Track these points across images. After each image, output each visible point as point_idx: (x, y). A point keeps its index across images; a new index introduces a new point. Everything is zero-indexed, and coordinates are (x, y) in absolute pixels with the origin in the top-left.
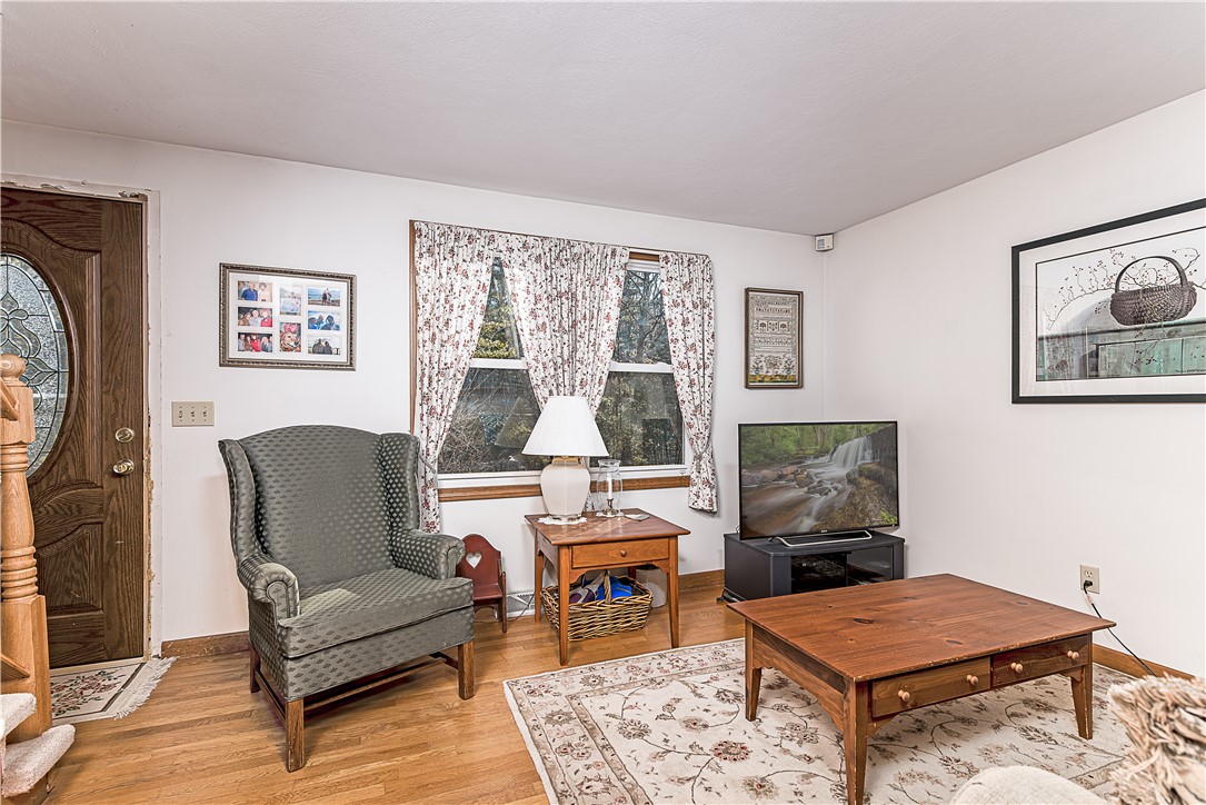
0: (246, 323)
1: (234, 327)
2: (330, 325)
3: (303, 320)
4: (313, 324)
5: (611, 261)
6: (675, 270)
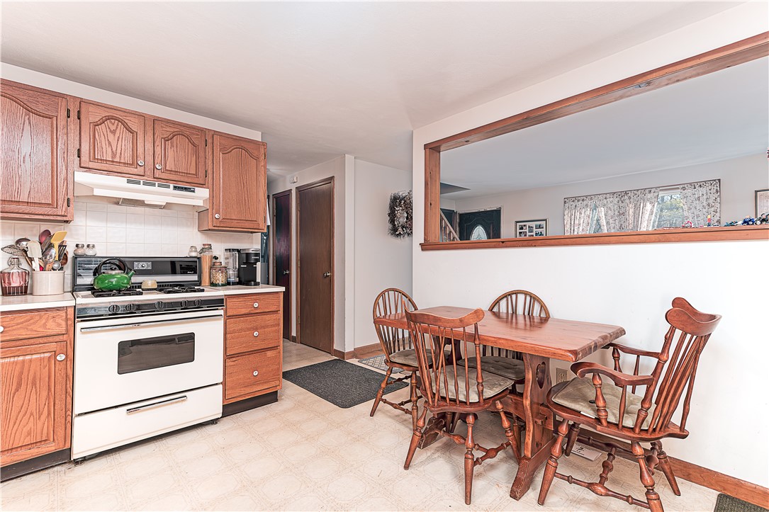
3: (534, 234)
5: (649, 196)
6: (689, 192)
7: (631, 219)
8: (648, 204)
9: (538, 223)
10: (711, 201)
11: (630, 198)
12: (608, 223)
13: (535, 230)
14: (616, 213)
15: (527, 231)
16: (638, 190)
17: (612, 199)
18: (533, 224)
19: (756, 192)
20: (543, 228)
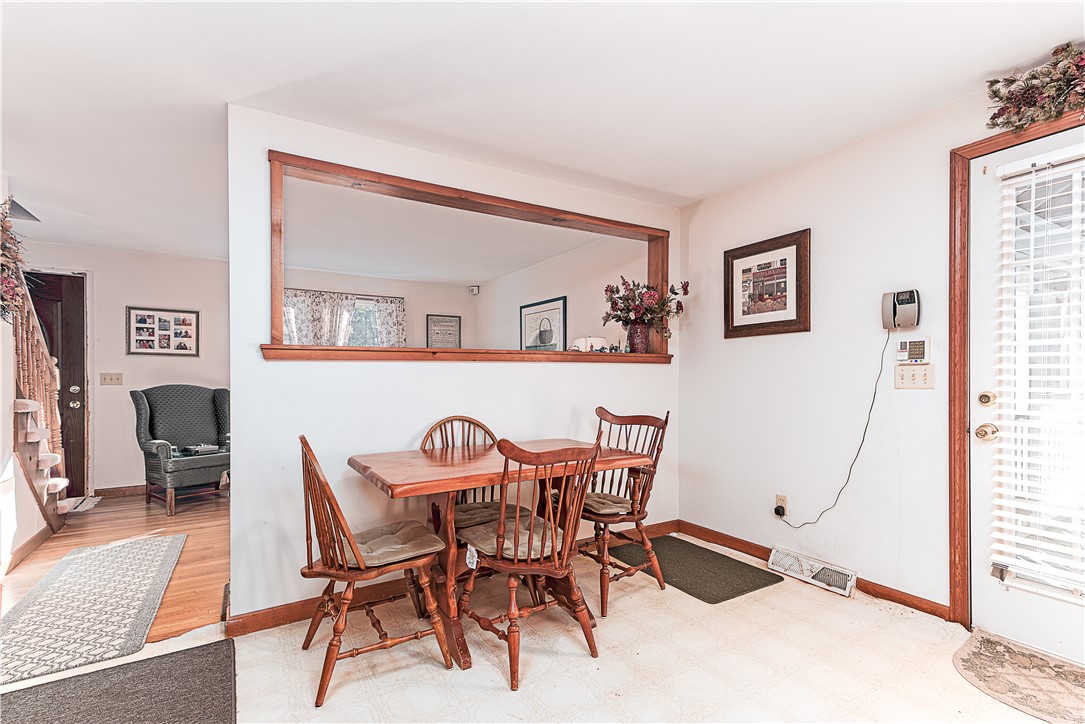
0: (141, 335)
1: (134, 336)
2: (187, 335)
3: (171, 333)
4: (176, 335)
5: (345, 302)
6: (383, 306)
7: (326, 327)
8: (345, 312)
9: (182, 316)
10: (400, 319)
11: (325, 301)
12: (300, 330)
13: (173, 326)
14: (310, 317)
15: (156, 326)
16: (334, 293)
17: (303, 298)
18: (170, 317)
19: (428, 315)
20: (190, 325)
